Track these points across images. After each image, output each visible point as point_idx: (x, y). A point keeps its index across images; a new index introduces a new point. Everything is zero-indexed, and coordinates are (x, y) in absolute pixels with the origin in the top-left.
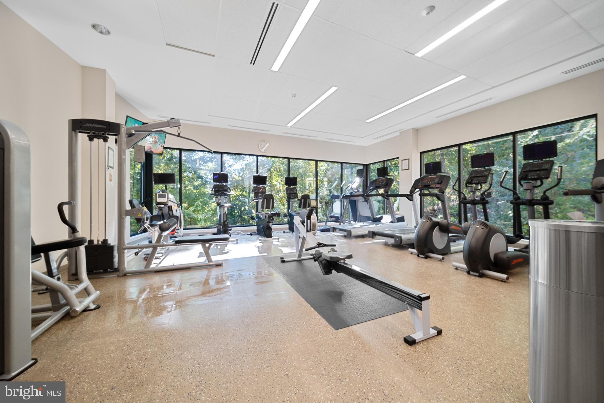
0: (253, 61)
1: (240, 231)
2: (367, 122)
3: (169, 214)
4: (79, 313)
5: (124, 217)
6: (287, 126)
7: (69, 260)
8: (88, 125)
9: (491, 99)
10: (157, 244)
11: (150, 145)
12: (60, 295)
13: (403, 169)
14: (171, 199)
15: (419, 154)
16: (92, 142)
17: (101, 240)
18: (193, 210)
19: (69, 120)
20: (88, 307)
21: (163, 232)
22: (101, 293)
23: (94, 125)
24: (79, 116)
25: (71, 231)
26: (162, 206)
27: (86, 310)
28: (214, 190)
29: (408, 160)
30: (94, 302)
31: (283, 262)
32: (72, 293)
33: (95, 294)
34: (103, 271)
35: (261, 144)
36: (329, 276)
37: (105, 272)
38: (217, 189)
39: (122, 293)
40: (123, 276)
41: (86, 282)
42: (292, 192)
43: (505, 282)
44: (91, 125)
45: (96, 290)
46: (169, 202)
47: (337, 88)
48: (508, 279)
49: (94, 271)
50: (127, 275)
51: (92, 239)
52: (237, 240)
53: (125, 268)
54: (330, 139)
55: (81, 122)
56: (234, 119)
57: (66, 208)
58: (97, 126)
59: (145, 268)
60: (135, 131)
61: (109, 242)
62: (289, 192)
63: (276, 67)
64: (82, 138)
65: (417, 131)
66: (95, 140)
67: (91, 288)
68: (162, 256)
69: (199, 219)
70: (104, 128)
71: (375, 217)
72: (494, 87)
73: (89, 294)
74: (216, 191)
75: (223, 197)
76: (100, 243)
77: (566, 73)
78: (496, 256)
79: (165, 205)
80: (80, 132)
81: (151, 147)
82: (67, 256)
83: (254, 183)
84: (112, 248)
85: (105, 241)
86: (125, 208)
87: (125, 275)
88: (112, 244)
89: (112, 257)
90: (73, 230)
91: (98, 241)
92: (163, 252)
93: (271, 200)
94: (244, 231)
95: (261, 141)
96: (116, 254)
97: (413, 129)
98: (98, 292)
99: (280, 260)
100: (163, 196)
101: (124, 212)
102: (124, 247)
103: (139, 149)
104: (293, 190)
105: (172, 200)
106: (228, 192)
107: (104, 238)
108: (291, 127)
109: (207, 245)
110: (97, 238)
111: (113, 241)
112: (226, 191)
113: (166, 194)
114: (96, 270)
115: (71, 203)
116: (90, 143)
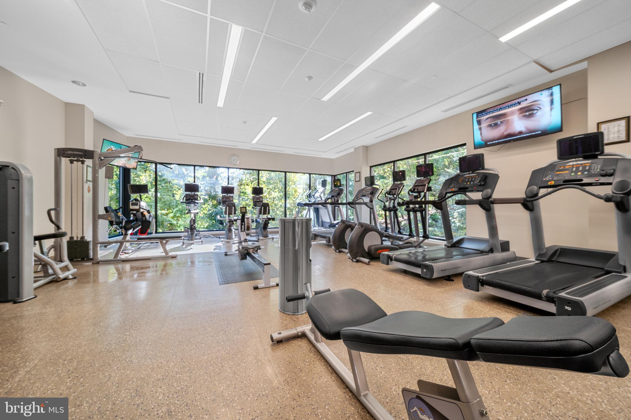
0: (201, 101)
1: (211, 234)
2: (320, 141)
3: (142, 219)
4: (61, 279)
5: (97, 220)
6: (252, 142)
7: (55, 251)
8: (70, 152)
9: (405, 127)
10: (124, 240)
11: (124, 162)
12: (49, 267)
13: (356, 180)
14: (143, 206)
15: (369, 168)
16: (73, 165)
17: (80, 237)
18: (172, 216)
19: (55, 149)
20: (68, 277)
21: (128, 231)
22: (77, 270)
23: (73, 152)
24: (63, 146)
25: (57, 228)
26: (135, 212)
27: (66, 279)
28: (185, 198)
29: (359, 173)
30: (72, 275)
31: (226, 255)
32: (57, 266)
33: (73, 270)
34: (82, 259)
35: (231, 158)
36: (245, 261)
37: (83, 260)
38: (188, 198)
39: (96, 275)
40: (96, 264)
41: (67, 262)
42: (258, 200)
43: (367, 264)
44: (71, 152)
45: (74, 268)
46: (141, 209)
47: (277, 118)
48: (369, 262)
49: (75, 260)
50: (100, 263)
51: (73, 236)
52: (202, 242)
53: (98, 258)
54: (296, 153)
55: (64, 150)
56: (202, 137)
57: (53, 213)
58: (76, 153)
59: (114, 258)
60: (104, 158)
61: (86, 238)
62: (255, 200)
63: (221, 104)
64: (65, 161)
65: (366, 148)
66: (75, 162)
67: (70, 266)
68: (132, 252)
69: (179, 225)
70: (81, 154)
71: (333, 223)
72: (401, 119)
73: (68, 270)
74: (187, 200)
75: (192, 205)
76: (79, 239)
77: (445, 111)
78: (369, 248)
79: (137, 211)
80: (63, 157)
81: (125, 163)
82: (54, 248)
83: (222, 193)
84: (88, 243)
85: (83, 238)
86: (98, 213)
87: (98, 263)
88: (88, 240)
89: (88, 249)
90: (58, 227)
91: (77, 237)
92: (133, 249)
93: (233, 207)
94: (214, 235)
95: (230, 156)
96: (91, 247)
97: (363, 146)
98: (76, 270)
99: (224, 254)
100: (136, 204)
101: (97, 216)
102: (97, 242)
103: (109, 169)
104: (259, 199)
105: (144, 208)
106: (198, 200)
107: (82, 236)
108: (256, 143)
109: (164, 242)
110: (77, 236)
111: (89, 237)
112: (197, 199)
113: (139, 202)
114: (76, 258)
115: (57, 209)
116: (71, 166)
